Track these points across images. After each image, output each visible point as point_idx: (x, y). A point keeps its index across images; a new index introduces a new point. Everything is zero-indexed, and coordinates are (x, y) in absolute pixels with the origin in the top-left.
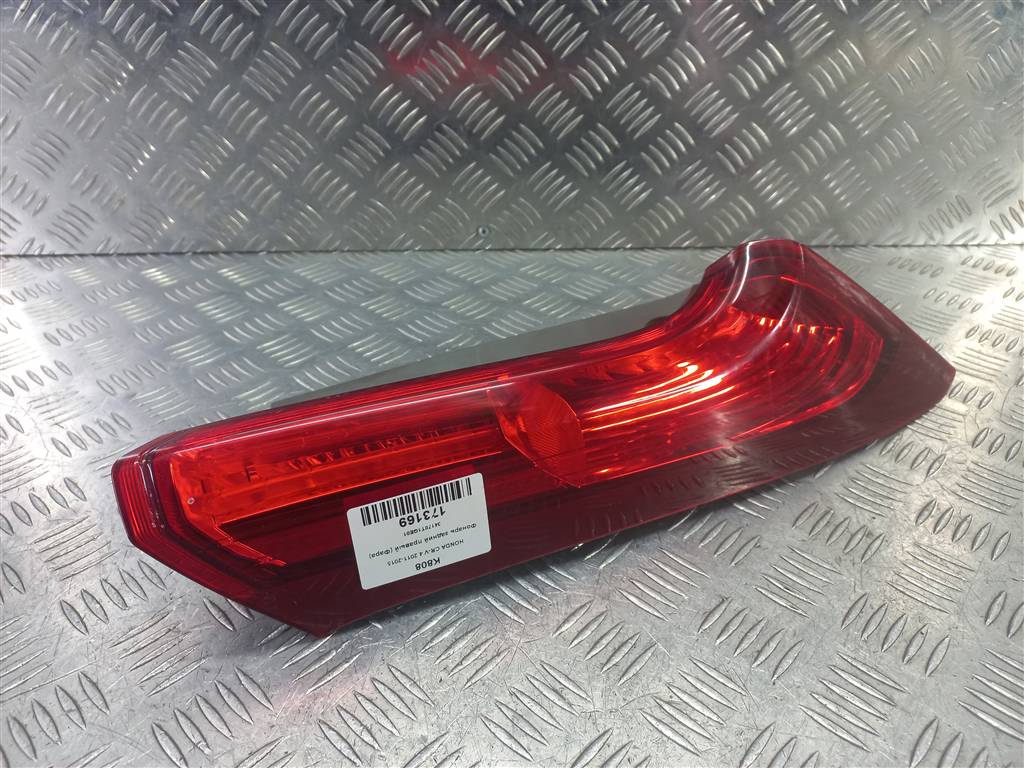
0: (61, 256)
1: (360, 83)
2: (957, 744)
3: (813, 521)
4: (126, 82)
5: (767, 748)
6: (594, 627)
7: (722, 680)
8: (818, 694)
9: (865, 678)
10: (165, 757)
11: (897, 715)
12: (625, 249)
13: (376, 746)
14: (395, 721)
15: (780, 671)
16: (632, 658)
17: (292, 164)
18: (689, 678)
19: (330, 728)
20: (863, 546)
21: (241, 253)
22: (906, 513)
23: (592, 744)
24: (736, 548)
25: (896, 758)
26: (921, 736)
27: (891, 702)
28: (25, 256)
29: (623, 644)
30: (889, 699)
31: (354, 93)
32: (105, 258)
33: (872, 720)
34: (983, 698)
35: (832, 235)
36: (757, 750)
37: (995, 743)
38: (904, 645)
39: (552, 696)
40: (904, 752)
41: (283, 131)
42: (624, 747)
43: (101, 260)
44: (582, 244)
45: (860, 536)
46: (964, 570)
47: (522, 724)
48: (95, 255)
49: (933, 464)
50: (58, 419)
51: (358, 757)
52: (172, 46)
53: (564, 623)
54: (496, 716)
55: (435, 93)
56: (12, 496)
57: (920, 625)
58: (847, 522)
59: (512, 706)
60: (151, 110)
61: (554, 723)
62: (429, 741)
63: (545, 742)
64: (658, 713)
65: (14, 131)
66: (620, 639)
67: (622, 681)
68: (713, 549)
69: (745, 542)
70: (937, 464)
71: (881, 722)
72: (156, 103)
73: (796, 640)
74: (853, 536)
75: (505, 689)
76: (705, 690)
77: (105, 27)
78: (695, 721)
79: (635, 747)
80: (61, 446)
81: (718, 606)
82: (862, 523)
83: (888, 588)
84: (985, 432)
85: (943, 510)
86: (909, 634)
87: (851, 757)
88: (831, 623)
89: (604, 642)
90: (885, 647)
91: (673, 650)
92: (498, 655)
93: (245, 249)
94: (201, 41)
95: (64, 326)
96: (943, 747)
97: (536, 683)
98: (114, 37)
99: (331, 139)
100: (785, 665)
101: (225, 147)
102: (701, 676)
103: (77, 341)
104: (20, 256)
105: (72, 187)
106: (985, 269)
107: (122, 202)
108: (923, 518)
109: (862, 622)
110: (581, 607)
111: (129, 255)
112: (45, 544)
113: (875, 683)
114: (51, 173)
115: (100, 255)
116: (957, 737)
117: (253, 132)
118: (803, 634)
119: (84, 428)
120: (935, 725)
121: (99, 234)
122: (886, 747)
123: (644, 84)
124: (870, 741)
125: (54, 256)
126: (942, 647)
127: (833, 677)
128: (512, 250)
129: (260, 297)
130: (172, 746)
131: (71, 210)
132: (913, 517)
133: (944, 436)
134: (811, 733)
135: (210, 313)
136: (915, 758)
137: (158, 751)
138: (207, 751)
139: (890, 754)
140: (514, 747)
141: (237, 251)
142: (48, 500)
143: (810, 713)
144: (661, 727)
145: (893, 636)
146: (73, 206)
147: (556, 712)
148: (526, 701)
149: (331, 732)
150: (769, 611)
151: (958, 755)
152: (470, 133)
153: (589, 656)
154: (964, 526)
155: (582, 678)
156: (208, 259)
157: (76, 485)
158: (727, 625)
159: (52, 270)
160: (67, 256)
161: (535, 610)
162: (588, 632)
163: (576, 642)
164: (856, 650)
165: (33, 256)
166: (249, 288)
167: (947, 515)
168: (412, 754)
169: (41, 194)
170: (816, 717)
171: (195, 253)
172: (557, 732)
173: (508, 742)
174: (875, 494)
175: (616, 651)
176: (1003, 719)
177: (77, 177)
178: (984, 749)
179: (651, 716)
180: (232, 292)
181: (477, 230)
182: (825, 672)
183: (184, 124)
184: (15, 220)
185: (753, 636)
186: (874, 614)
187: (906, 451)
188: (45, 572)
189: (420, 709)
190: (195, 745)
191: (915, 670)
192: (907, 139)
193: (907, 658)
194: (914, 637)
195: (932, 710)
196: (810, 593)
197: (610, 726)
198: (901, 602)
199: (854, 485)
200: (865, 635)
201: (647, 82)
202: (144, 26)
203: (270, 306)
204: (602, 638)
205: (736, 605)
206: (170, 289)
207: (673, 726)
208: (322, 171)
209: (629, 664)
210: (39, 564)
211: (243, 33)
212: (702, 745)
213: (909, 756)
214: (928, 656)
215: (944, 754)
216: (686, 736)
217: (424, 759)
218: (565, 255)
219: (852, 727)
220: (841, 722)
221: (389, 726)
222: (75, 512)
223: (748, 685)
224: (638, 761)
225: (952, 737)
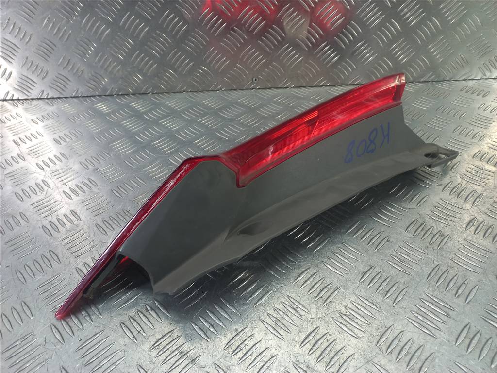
0: (57, 98)
1: (193, 8)
2: (478, 335)
3: (415, 228)
4: (80, 12)
5: (390, 336)
6: (311, 280)
7: (370, 305)
8: (414, 312)
9: (437, 304)
10: (127, 336)
11: (451, 321)
12: (326, 86)
13: (216, 333)
14: (224, 322)
15: (397, 301)
16: (328, 294)
17: (162, 50)
18: (354, 303)
20: (439, 240)
21: (140, 94)
22: (461, 224)
23: (311, 333)
24: (378, 242)
25: (449, 341)
26: (461, 332)
27: (448, 316)
28: (40, 99)
29: (325, 288)
30: (447, 314)
31: (190, 13)
32: (77, 98)
33: (439, 324)
34: (493, 314)
35: (432, 75)
36: (385, 337)
38: (456, 289)
39: (292, 311)
40: (453, 339)
41: (156, 33)
42: (325, 335)
43: (75, 100)
44: (304, 84)
45: (437, 236)
46: (488, 253)
47: (280, 324)
48: (72, 97)
49: (476, 198)
50: (65, 181)
51: (208, 338)
53: (297, 278)
54: (268, 320)
55: (230, 11)
56: (49, 219)
57: (465, 280)
58: (432, 229)
59: (275, 315)
60: (92, 26)
61: (294, 324)
62: (239, 331)
63: (290, 332)
64: (340, 320)
65: (30, 39)
66: (323, 285)
67: (324, 305)
68: (367, 243)
69: (382, 239)
70: (478, 199)
71: (443, 325)
72: (95, 22)
73: (405, 286)
74: (434, 235)
75: (271, 308)
76: (362, 309)
78: (357, 323)
79: (330, 335)
80: (67, 194)
81: (369, 270)
82: (439, 229)
83: (450, 261)
85: (479, 223)
86: (459, 284)
87: (428, 341)
88: (422, 278)
89: (316, 286)
90: (447, 290)
91: (347, 291)
92: (268, 292)
95: (62, 135)
96: (471, 336)
97: (285, 305)
99: (180, 37)
100: (399, 298)
101: (129, 43)
102: (361, 303)
103: (69, 142)
104: (38, 99)
105: (59, 65)
107: (83, 72)
108: (469, 226)
109: (437, 278)
110: (305, 270)
112: (66, 241)
113: (441, 307)
114: (48, 59)
115: (74, 97)
116: (478, 332)
117: (142, 35)
118: (408, 283)
119: (77, 186)
120: (468, 326)
121: (73, 87)
122: (444, 336)
124: (437, 333)
125: (53, 98)
126: (474, 291)
127: (422, 304)
128: (270, 88)
129: (151, 117)
130: (129, 331)
131: (60, 76)
132: (464, 226)
133: (483, 184)
134: (410, 329)
135: (128, 127)
136: (458, 341)
137: (124, 334)
138: (144, 334)
139: (446, 340)
140: (276, 334)
141: (138, 93)
142: (65, 220)
143: (410, 320)
144: (341, 326)
145: (451, 284)
146: (60, 74)
147: (294, 318)
148: (281, 313)
149: (196, 327)
150: (393, 272)
151: (479, 340)
152: (248, 31)
153: (309, 293)
154: (489, 231)
155: (305, 303)
156: (125, 98)
157: (76, 213)
158: (373, 279)
159: (53, 106)
160: (59, 98)
161: (284, 272)
162: (308, 282)
163: (303, 287)
164: (433, 291)
165: (44, 98)
166: (145, 113)
167: (482, 225)
168: (232, 336)
169: (45, 69)
170: (413, 322)
171: (118, 95)
172: (295, 328)
173: (274, 332)
174: (446, 215)
175: (321, 291)
177: (61, 60)
178: (491, 338)
179: (337, 321)
180: (138, 115)
181: (253, 79)
182: (418, 302)
183: (109, 32)
184: (34, 82)
185: (385, 284)
186: (443, 274)
187: (463, 192)
188: (68, 254)
189: (234, 317)
190: (139, 332)
191: (460, 301)
192: (474, 23)
193: (457, 295)
194: (461, 285)
195: (467, 320)
196: (412, 264)
197: (319, 325)
198: (456, 268)
199: (436, 210)
200: (438, 284)
201: (338, 1)
203: (156, 122)
204: (315, 285)
205: (377, 270)
206: (109, 114)
207: (347, 326)
208: (176, 53)
209: (327, 297)
210: (65, 251)
212: (360, 334)
213: (455, 340)
214: (468, 294)
215: (472, 339)
216: (353, 330)
217: (237, 339)
218: (296, 90)
219: (429, 327)
220: (424, 325)
221: (221, 324)
222: (77, 226)
223: (382, 307)
224: (331, 341)
225: (476, 332)
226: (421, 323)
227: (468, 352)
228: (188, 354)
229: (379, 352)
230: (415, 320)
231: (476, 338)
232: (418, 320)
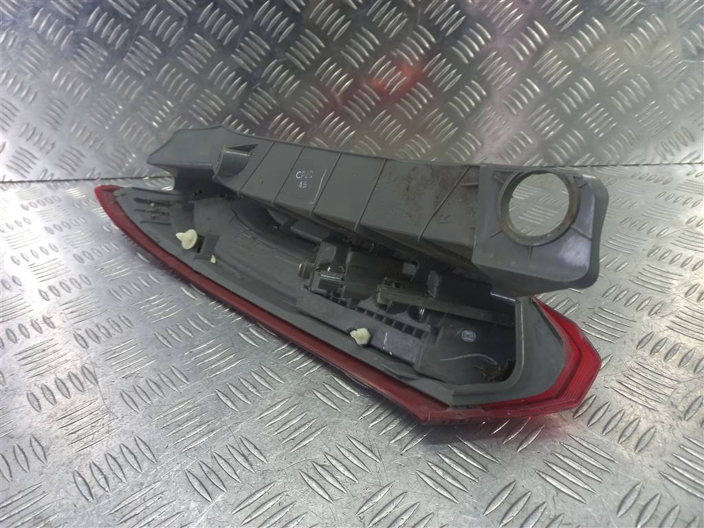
0: (17, 182)
1: (201, 62)
2: (525, 499)
5: (383, 498)
6: (286, 414)
7: (364, 451)
8: (432, 463)
11: (486, 479)
13: (107, 489)
14: (126, 473)
15: (409, 446)
16: (306, 434)
17: (162, 117)
18: (341, 449)
19: (80, 475)
21: (132, 178)
23: (257, 492)
25: (475, 508)
26: (499, 494)
29: (303, 426)
30: (484, 467)
31: (197, 68)
32: (45, 183)
33: (467, 482)
34: (555, 468)
35: (538, 160)
36: (376, 500)
37: (553, 499)
39: (240, 459)
40: (483, 504)
41: (153, 95)
42: (279, 494)
43: (43, 185)
47: (213, 477)
48: (38, 181)
49: (569, 309)
51: (91, 495)
52: (77, 41)
53: (266, 411)
54: (196, 471)
55: (250, 66)
59: (210, 465)
60: (66, 83)
61: (235, 477)
62: (144, 487)
63: (224, 490)
64: (311, 473)
66: (302, 422)
67: (293, 450)
70: (572, 309)
71: (474, 484)
75: (209, 453)
76: (350, 458)
77: (32, 29)
79: (287, 495)
84: (614, 288)
87: (442, 507)
89: (290, 424)
90: (493, 432)
91: (336, 430)
92: (212, 431)
93: (134, 176)
94: (95, 36)
96: (513, 501)
97: (232, 450)
98: (39, 36)
99: (184, 100)
102: (351, 448)
105: (21, 136)
106: (647, 180)
107: (54, 145)
110: (282, 401)
111: (59, 181)
113: (476, 456)
114: (6, 127)
115: (41, 181)
117: (133, 96)
120: (512, 485)
121: (40, 167)
122: (470, 500)
123: (393, 56)
124: (460, 496)
125: (12, 182)
127: (447, 452)
131: (21, 151)
134: (418, 489)
135: (99, 215)
136: (490, 508)
139: (472, 505)
140: (202, 492)
141: (130, 178)
143: (422, 476)
144: (310, 482)
145: (502, 425)
146: (22, 149)
147: (240, 470)
148: (221, 461)
149: (80, 479)
151: (524, 507)
152: (277, 93)
153: (276, 433)
155: (266, 448)
160: (20, 182)
161: (249, 403)
162: (280, 418)
163: (270, 424)
168: (131, 493)
170: (425, 478)
172: (236, 484)
173: (199, 489)
175: (296, 430)
176: (565, 483)
177: (23, 129)
178: (544, 503)
179: (306, 474)
183: (88, 92)
189: (145, 465)
191: (509, 448)
192: (586, 90)
193: (506, 441)
194: (516, 425)
195: (513, 475)
197: (274, 480)
201: (394, 54)
202: (57, 29)
204: (289, 421)
206: (79, 201)
207: (318, 481)
208: (180, 121)
209: (302, 439)
211: (122, 30)
213: (486, 506)
214: (524, 438)
215: (513, 505)
216: (326, 489)
219: (450, 486)
220: (443, 483)
221: (120, 475)
223: (383, 455)
224: (285, 504)
225: (523, 494)
226: (439, 480)
227: (502, 524)
228: (47, 521)
229: (358, 523)
230: (431, 476)
231: (521, 504)
232: (436, 475)
